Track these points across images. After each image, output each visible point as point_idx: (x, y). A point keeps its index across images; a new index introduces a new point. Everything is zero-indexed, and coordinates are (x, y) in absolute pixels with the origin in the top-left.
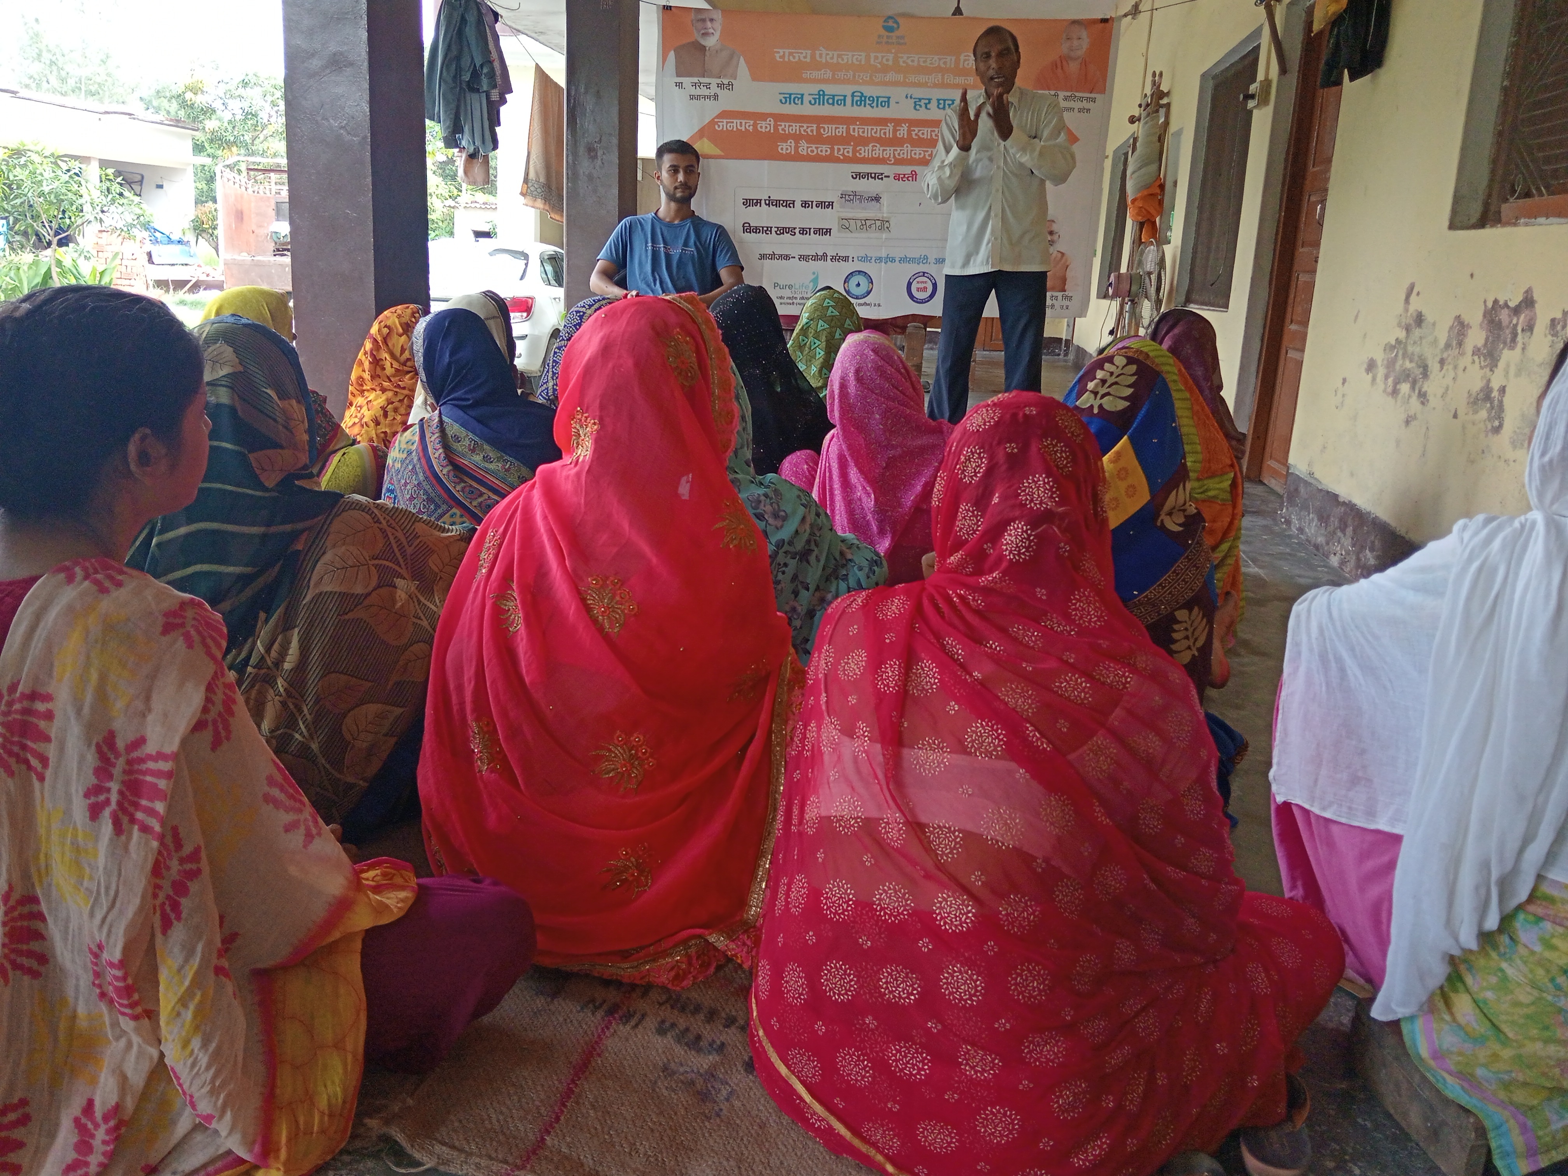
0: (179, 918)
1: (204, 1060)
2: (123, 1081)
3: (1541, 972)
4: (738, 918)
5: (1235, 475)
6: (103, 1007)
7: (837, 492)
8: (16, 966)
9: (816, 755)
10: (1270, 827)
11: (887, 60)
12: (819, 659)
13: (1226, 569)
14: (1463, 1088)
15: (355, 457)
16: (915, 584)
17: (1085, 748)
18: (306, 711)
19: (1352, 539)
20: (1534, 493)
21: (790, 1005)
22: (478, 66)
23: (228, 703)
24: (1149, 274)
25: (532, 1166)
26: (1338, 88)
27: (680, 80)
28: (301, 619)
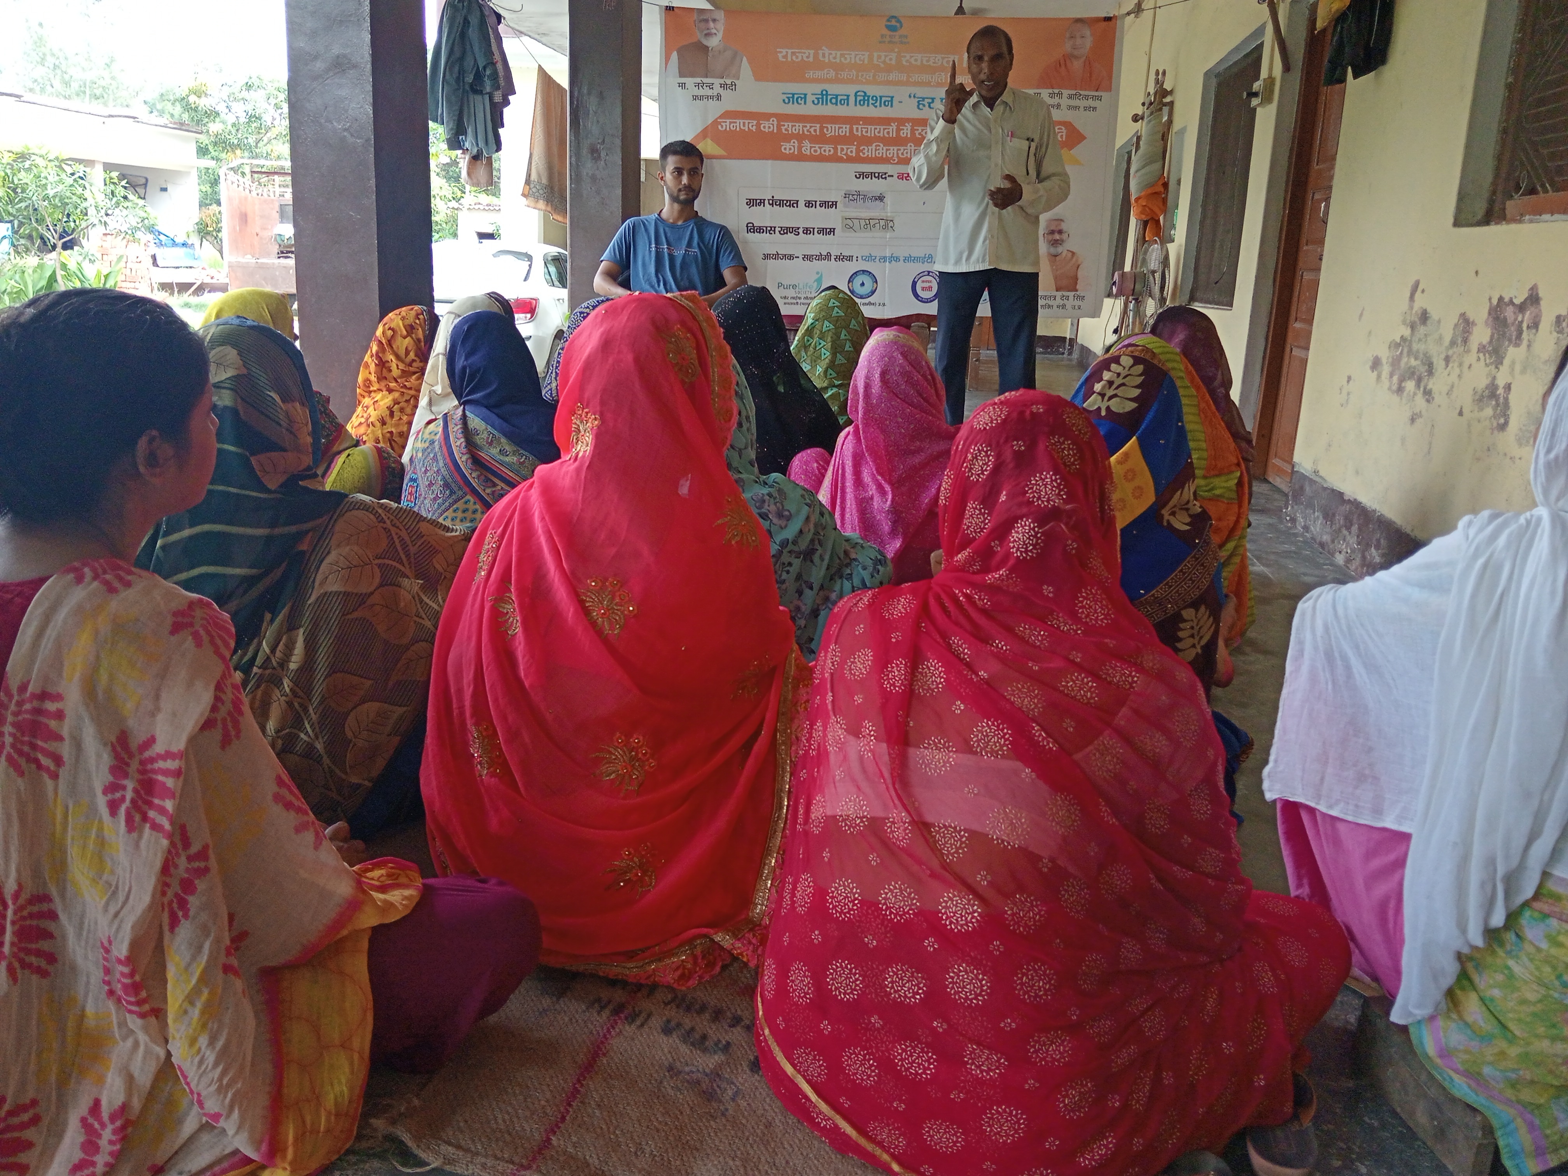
0: (186, 916)
1: (211, 1057)
2: (130, 1079)
3: (1547, 969)
4: (743, 917)
5: (1242, 474)
6: (111, 1005)
7: (849, 490)
8: (24, 965)
9: (822, 756)
10: (1276, 825)
11: (891, 59)
12: (826, 659)
13: (1231, 568)
14: (1469, 1086)
15: (360, 458)
16: (921, 583)
17: (1090, 748)
18: (311, 711)
19: (1358, 537)
20: (1540, 489)
21: (796, 1004)
22: (481, 67)
23: (237, 704)
24: (1153, 272)
25: (538, 1166)
26: (1343, 85)
27: (683, 80)
28: (306, 620)
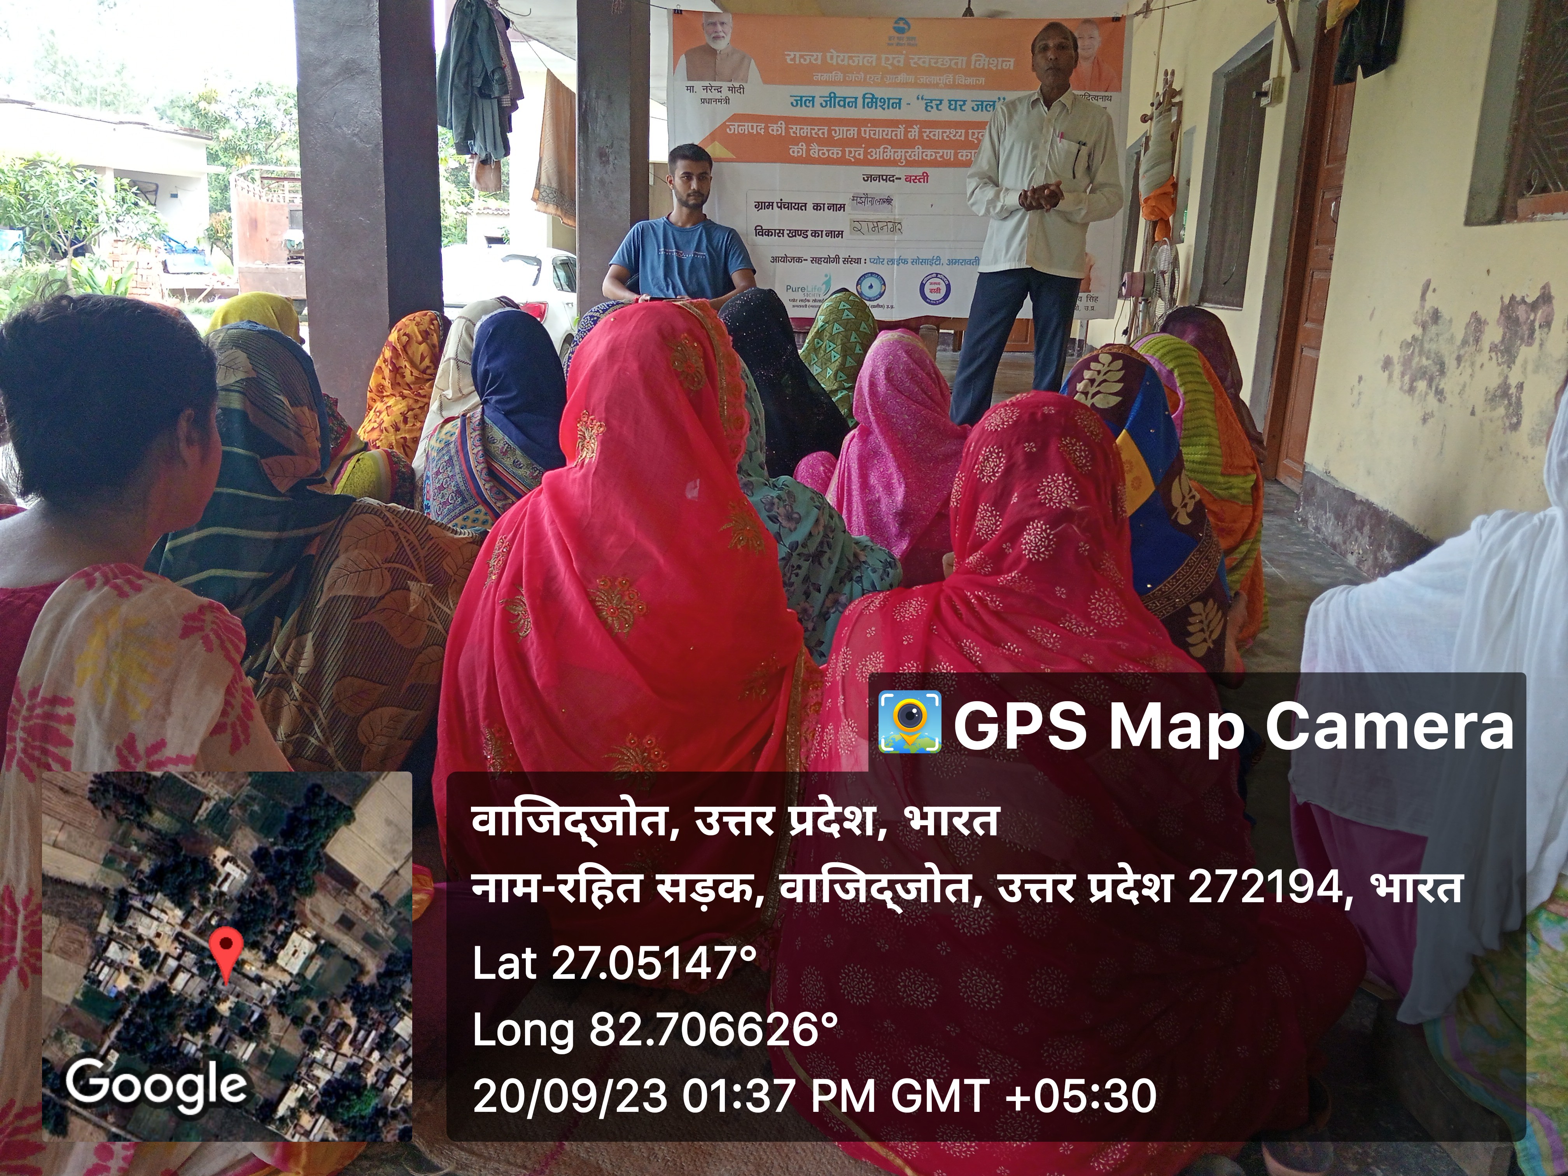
5: (1257, 476)
7: (856, 493)
8: (35, 970)
9: (834, 758)
11: (899, 61)
12: (837, 662)
13: (1244, 571)
15: (370, 463)
16: (933, 585)
18: (320, 713)
19: (1370, 537)
20: (1553, 489)
22: (489, 72)
23: (247, 708)
24: (1163, 273)
26: (1353, 83)
27: (690, 83)
28: (315, 625)
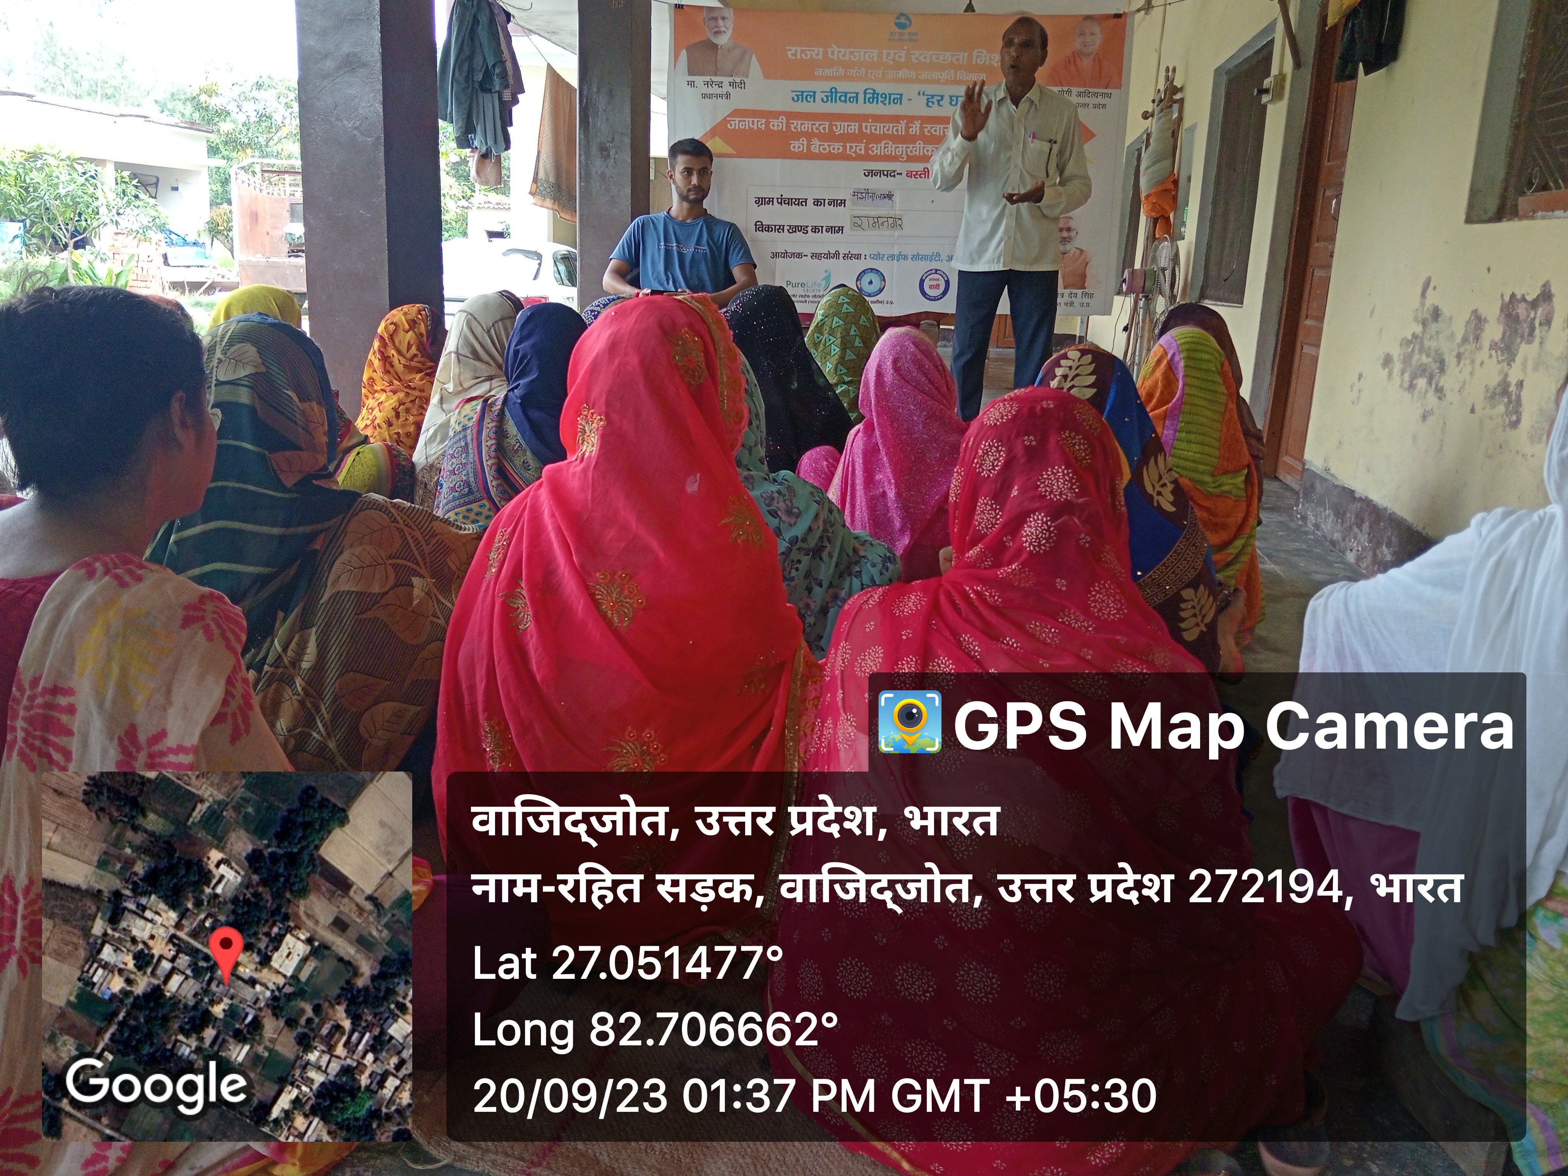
3: (1560, 969)
5: (1251, 470)
7: (860, 488)
8: (34, 959)
9: (833, 753)
11: (900, 57)
12: (836, 656)
15: (370, 456)
16: (932, 580)
18: (323, 710)
19: (1369, 535)
20: (1553, 486)
22: (490, 66)
23: (246, 700)
24: (1164, 270)
25: (548, 1163)
26: (1353, 81)
27: (691, 78)
28: (320, 617)
